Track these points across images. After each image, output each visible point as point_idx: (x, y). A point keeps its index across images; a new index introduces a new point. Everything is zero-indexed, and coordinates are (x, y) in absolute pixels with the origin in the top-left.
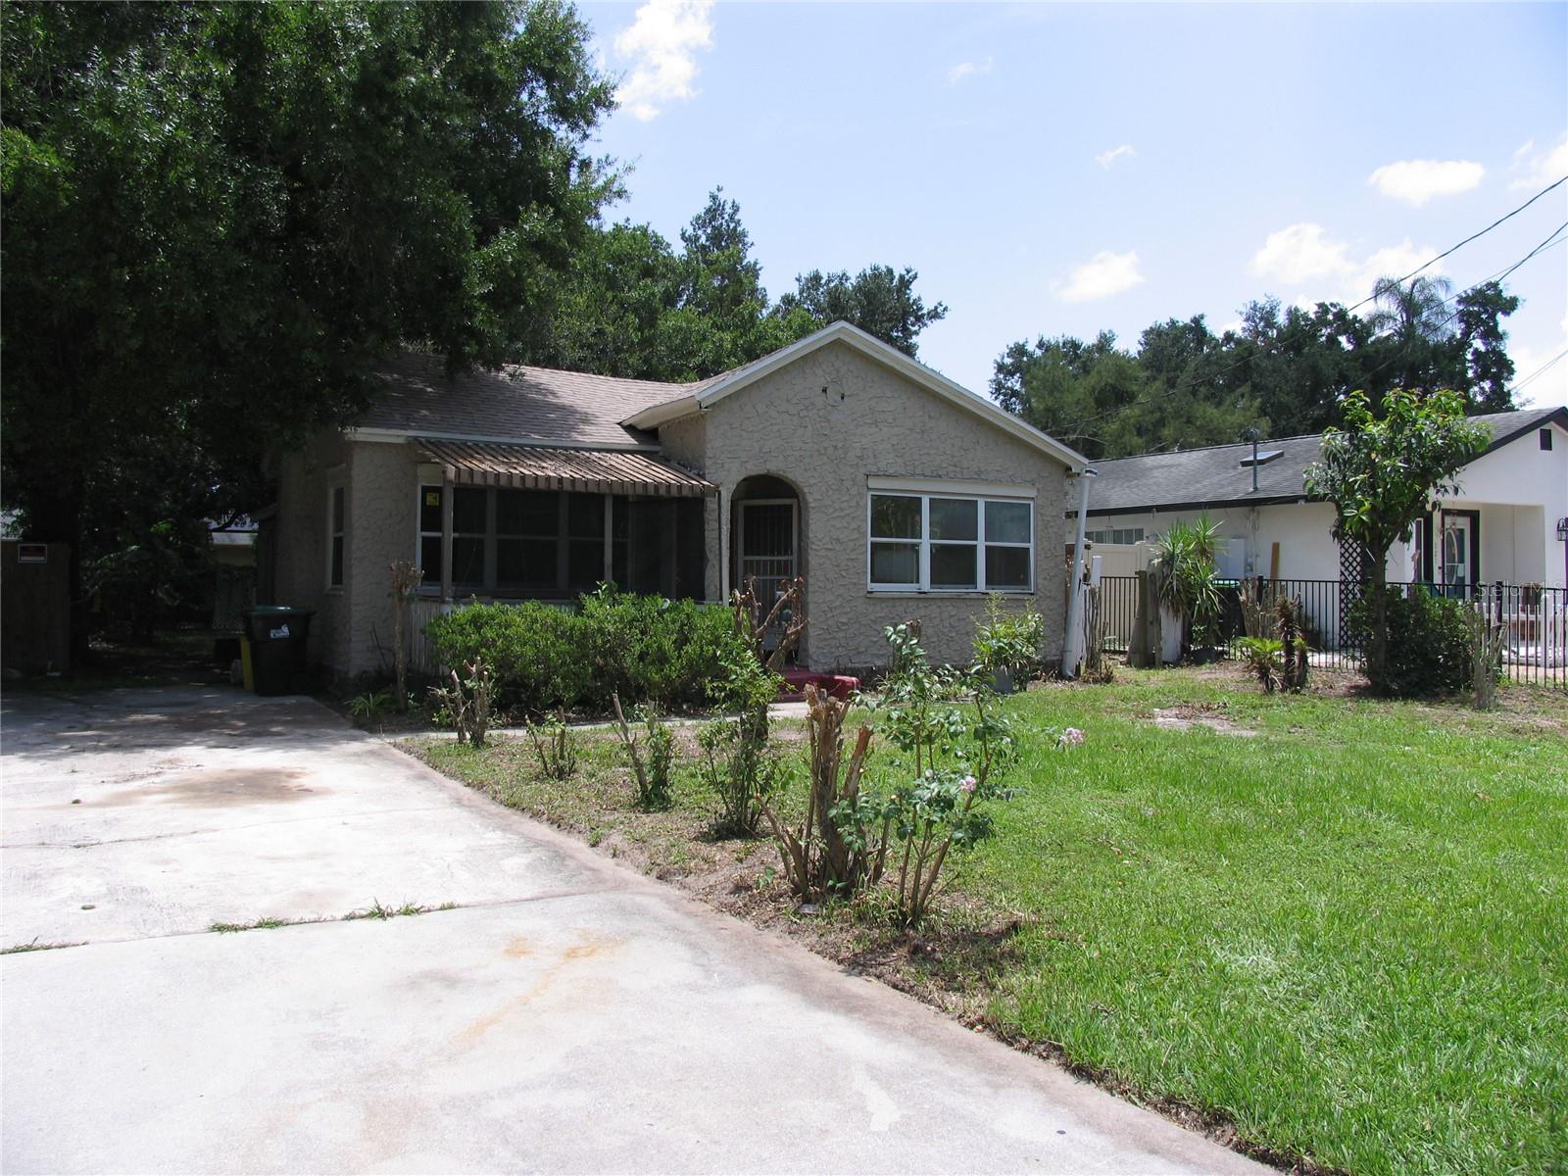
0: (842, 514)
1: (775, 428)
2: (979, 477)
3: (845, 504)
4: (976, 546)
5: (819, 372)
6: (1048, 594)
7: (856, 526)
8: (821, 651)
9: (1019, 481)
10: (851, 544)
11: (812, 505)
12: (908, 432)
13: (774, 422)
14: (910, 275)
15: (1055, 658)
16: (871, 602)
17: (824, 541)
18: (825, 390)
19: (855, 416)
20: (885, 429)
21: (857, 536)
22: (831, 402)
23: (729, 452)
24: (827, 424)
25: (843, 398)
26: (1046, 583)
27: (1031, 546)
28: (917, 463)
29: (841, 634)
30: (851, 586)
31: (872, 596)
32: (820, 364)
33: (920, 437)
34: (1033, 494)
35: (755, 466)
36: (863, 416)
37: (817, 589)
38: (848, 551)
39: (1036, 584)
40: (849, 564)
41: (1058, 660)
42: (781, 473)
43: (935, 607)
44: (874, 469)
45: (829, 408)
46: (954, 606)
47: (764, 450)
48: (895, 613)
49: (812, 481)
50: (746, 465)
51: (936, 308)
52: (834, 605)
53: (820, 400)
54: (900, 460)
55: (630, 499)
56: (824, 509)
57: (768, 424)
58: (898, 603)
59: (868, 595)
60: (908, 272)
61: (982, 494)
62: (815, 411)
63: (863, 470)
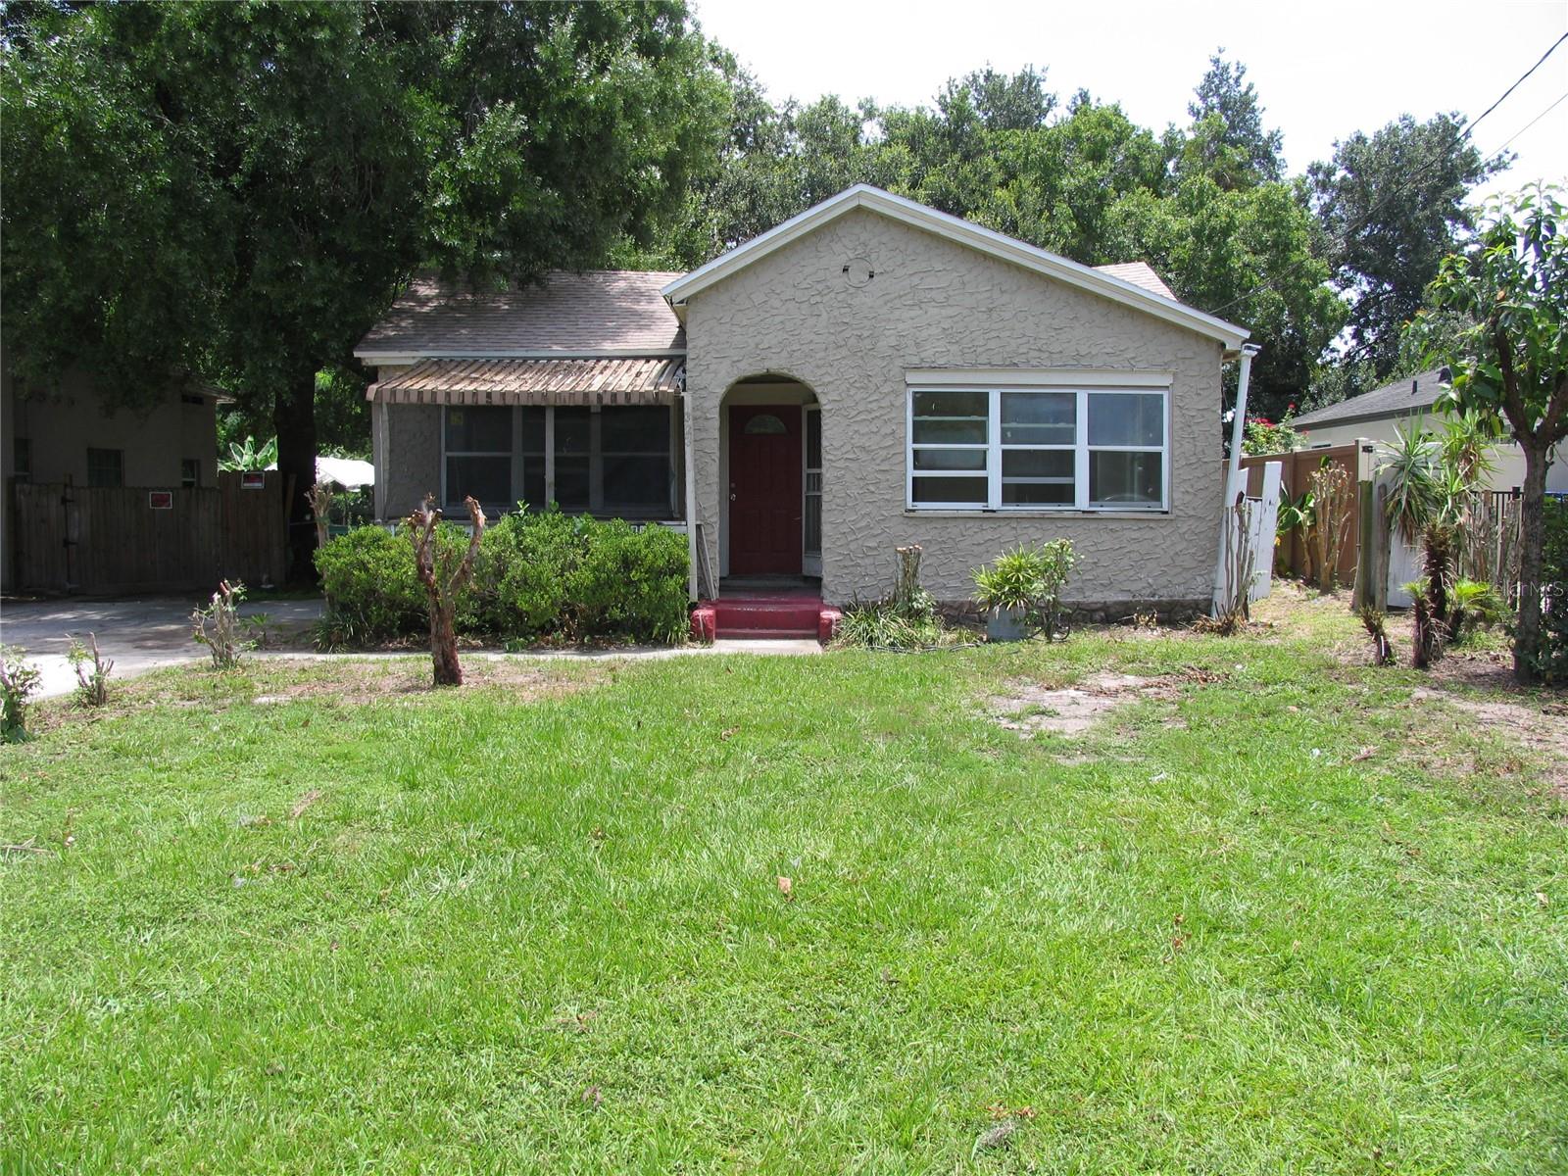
0: (870, 417)
1: (778, 319)
2: (1079, 364)
3: (874, 404)
4: (1073, 451)
5: (837, 247)
6: (1192, 513)
7: (889, 431)
8: (841, 580)
9: (1142, 365)
10: (883, 453)
11: (827, 407)
12: (966, 312)
13: (775, 312)
14: (1456, 119)
15: (1202, 597)
16: (913, 522)
17: (844, 450)
18: (845, 270)
19: (887, 297)
20: (933, 311)
21: (891, 443)
22: (854, 282)
23: (717, 351)
24: (848, 310)
25: (871, 276)
26: (1188, 498)
27: (1164, 450)
28: (979, 350)
29: (868, 561)
30: (882, 504)
31: (912, 514)
32: (840, 239)
33: (985, 316)
34: (1167, 381)
35: (750, 364)
36: (901, 297)
37: (834, 507)
38: (878, 461)
39: (1172, 500)
40: (879, 476)
41: (1205, 600)
42: (786, 371)
43: (1008, 528)
44: (916, 361)
45: (852, 290)
46: (1037, 529)
47: (761, 347)
48: (947, 536)
49: (827, 379)
50: (739, 364)
51: (1500, 157)
52: (858, 526)
53: (838, 282)
54: (954, 348)
55: (592, 410)
56: (843, 411)
57: (768, 315)
58: (951, 524)
59: (906, 514)
60: (1454, 117)
61: (1083, 386)
62: (832, 295)
63: (899, 362)
